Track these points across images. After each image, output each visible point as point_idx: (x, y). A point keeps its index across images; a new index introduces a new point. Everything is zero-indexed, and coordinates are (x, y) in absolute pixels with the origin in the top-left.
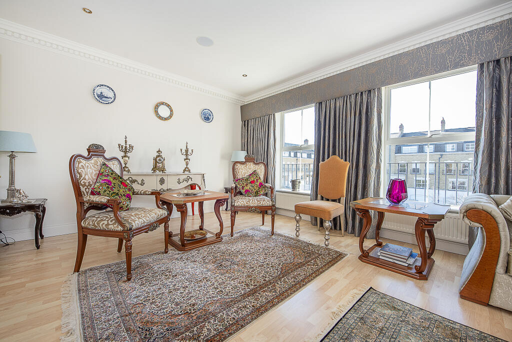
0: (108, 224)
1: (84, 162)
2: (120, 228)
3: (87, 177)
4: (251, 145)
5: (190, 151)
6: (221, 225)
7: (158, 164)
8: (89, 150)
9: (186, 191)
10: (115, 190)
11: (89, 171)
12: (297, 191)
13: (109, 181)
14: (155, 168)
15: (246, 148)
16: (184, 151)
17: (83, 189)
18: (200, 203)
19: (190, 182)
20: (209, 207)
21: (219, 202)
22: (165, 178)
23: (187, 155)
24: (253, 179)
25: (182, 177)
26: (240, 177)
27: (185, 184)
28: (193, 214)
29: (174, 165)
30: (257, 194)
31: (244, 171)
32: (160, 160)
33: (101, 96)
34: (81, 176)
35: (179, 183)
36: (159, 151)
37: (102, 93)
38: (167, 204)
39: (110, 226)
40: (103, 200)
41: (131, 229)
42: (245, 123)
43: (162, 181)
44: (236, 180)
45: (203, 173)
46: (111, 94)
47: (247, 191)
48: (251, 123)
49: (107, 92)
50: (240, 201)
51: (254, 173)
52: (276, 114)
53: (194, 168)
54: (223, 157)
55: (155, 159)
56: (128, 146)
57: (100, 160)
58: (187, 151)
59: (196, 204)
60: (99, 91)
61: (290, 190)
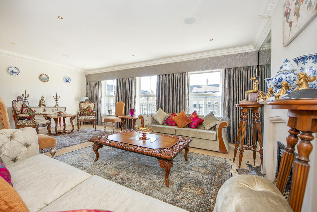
0: (29, 124)
1: (17, 103)
2: (34, 125)
3: (18, 108)
4: (91, 94)
5: (58, 97)
6: (73, 127)
7: (42, 103)
8: (18, 99)
9: (57, 114)
10: (30, 113)
11: (18, 106)
12: (111, 114)
13: (27, 109)
14: (40, 105)
15: (88, 95)
16: (55, 97)
17: (17, 112)
18: (64, 118)
19: (58, 111)
20: (68, 120)
21: (72, 118)
22: (46, 109)
23: (57, 98)
24: (88, 109)
25: (54, 109)
26: (82, 108)
27: (56, 112)
28: (60, 126)
29: (50, 103)
30: (89, 115)
31: (84, 106)
32: (43, 101)
33: (12, 72)
34: (16, 108)
35: (53, 111)
36: (42, 97)
37: (12, 70)
38: (49, 118)
39: (30, 124)
40: (27, 116)
41: (38, 125)
42: (88, 83)
43: (44, 110)
44: (80, 110)
45: (65, 107)
46: (17, 71)
47: (85, 114)
48: (91, 84)
49: (14, 70)
50: (82, 118)
51: (89, 107)
52: (102, 81)
53: (60, 104)
54: (76, 99)
55: (41, 101)
56: (27, 95)
57: (22, 102)
58: (57, 97)
59: (62, 119)
60: (11, 69)
61: (108, 114)
